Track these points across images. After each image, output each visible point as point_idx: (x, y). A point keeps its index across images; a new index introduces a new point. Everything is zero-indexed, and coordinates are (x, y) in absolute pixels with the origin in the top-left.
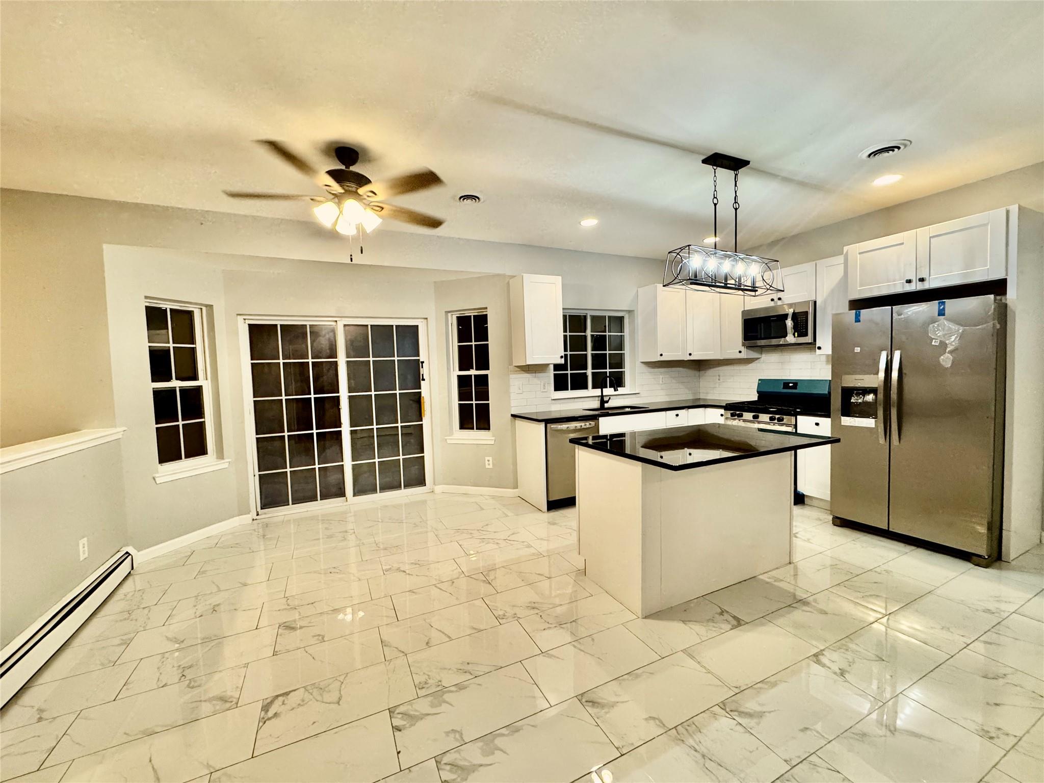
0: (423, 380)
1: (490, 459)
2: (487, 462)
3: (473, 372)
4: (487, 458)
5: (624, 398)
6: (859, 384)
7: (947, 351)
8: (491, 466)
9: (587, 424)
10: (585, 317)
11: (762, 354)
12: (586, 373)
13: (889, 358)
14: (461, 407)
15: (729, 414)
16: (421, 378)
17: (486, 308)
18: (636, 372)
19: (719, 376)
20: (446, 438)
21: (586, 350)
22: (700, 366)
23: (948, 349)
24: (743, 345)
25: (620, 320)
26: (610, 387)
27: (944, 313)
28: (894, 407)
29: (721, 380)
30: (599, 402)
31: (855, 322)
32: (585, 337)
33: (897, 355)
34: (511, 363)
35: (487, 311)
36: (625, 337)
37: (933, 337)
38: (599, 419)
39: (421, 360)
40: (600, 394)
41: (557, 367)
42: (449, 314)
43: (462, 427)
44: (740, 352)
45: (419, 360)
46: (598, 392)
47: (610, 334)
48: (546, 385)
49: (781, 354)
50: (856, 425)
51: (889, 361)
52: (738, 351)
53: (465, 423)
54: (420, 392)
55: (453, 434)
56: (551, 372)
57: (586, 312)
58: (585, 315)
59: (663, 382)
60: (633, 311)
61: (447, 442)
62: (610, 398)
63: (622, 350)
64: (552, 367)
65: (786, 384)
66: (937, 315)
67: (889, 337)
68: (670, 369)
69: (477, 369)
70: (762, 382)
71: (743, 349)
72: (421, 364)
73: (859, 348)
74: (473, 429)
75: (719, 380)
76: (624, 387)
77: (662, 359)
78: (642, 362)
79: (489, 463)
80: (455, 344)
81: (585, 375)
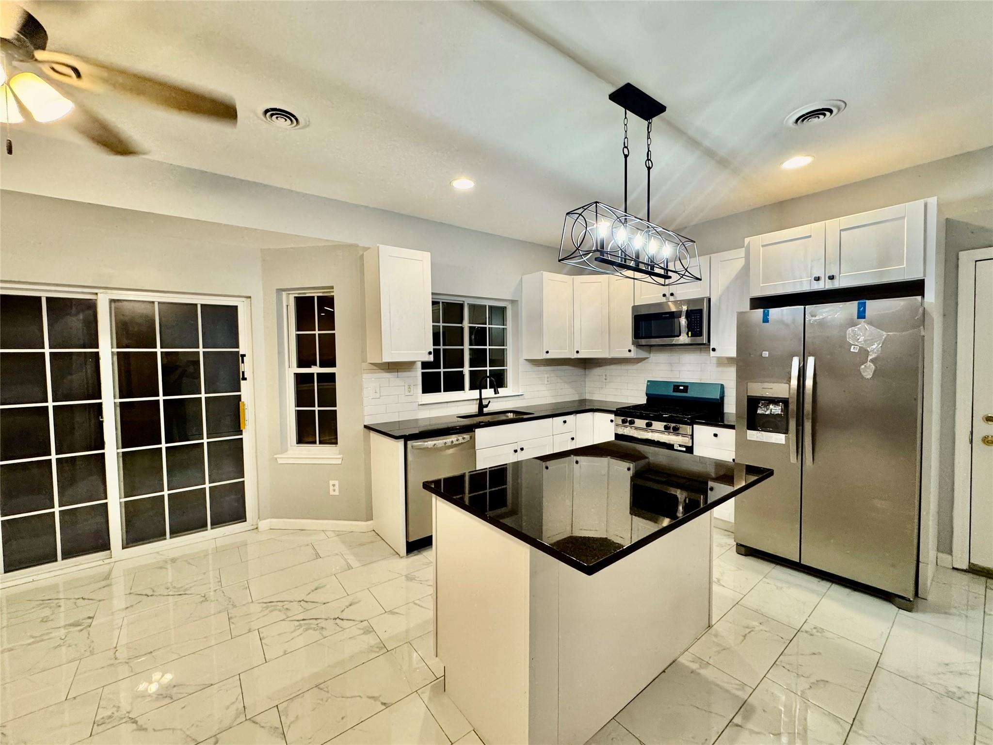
0: (244, 379)
1: (336, 483)
2: (331, 488)
3: (315, 370)
4: (331, 483)
5: (506, 401)
6: (767, 393)
7: (869, 359)
8: (337, 493)
9: (460, 438)
10: (461, 306)
11: (650, 353)
12: (463, 371)
13: (802, 365)
14: (299, 414)
15: (619, 420)
16: (241, 377)
17: (332, 288)
18: (520, 371)
19: (606, 376)
20: (275, 456)
21: (462, 345)
22: (586, 364)
23: (870, 358)
24: (633, 344)
25: (503, 310)
26: (490, 388)
27: (865, 316)
28: (808, 419)
29: (608, 381)
30: (478, 406)
31: (763, 322)
32: (462, 329)
33: (811, 361)
34: (364, 360)
35: (333, 292)
36: (508, 329)
37: (852, 343)
38: (475, 431)
39: (241, 353)
40: (479, 397)
41: (425, 365)
42: (284, 294)
43: (300, 441)
44: (630, 351)
45: (238, 352)
46: (475, 394)
47: (490, 326)
48: (412, 388)
49: (669, 355)
50: (764, 441)
51: (802, 369)
52: (628, 350)
53: (304, 435)
54: (240, 395)
55: (286, 450)
56: (419, 371)
57: (463, 299)
58: (462, 302)
59: (548, 381)
60: (517, 301)
61: (277, 462)
62: (489, 402)
63: (504, 346)
64: (419, 365)
65: (676, 387)
66: (856, 317)
67: (801, 341)
68: (556, 367)
69: (321, 366)
70: (651, 384)
71: (632, 348)
72: (240, 358)
73: (767, 352)
74: (315, 442)
75: (606, 379)
76: (507, 387)
77: (549, 356)
78: (526, 360)
79: (334, 488)
80: (291, 332)
81: (461, 375)
